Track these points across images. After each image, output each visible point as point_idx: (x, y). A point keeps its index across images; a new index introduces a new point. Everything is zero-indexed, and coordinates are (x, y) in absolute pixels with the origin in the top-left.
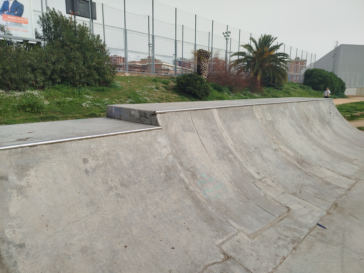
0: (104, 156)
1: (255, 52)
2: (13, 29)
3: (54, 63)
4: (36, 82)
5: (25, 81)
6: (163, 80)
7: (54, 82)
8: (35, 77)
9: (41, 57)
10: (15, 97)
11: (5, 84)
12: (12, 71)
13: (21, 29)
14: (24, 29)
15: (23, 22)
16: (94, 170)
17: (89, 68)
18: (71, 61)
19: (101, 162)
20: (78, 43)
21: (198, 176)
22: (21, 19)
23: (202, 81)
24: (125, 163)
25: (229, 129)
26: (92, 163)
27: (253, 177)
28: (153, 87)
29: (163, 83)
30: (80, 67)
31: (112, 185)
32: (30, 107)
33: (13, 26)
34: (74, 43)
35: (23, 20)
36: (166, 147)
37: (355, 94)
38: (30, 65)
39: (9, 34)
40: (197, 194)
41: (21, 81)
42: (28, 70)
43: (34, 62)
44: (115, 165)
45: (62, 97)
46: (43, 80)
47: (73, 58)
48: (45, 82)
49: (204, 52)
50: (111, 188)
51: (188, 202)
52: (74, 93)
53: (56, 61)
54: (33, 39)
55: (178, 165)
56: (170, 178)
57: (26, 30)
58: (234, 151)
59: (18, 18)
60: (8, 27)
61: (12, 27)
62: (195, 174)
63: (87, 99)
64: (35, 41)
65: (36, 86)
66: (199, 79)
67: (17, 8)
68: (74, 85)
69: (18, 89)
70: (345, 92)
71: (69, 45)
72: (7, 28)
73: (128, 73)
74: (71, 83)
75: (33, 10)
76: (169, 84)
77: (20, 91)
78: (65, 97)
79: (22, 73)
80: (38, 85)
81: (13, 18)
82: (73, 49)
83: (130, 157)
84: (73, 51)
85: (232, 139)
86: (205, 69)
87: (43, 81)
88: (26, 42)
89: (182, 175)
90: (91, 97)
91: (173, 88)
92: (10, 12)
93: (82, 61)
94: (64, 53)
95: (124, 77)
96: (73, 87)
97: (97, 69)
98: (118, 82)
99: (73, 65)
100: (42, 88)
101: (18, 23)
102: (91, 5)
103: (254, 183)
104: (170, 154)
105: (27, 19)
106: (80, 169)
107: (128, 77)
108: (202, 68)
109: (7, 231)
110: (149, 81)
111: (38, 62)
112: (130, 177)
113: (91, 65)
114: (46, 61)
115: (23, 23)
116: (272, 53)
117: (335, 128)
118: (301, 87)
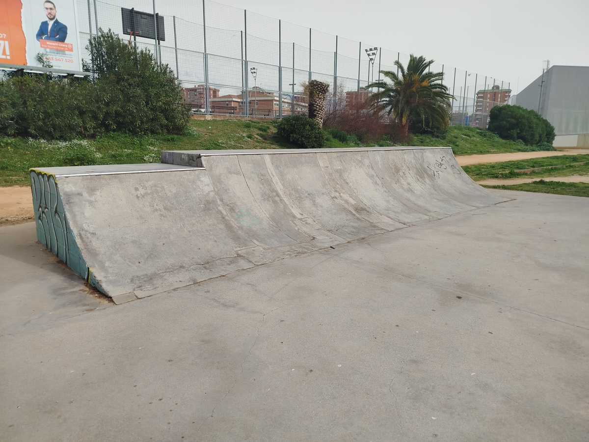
0: (151, 187)
1: (400, 83)
2: (54, 58)
3: (107, 104)
4: (85, 129)
5: (71, 128)
6: (261, 124)
7: (107, 128)
8: (84, 123)
9: (91, 96)
10: (59, 149)
11: (47, 132)
12: (55, 114)
13: (64, 58)
14: (68, 58)
15: (67, 49)
16: (143, 196)
17: (153, 109)
18: (129, 101)
19: (149, 192)
20: (139, 77)
21: (237, 211)
22: (64, 46)
24: (169, 194)
25: (282, 175)
26: (142, 191)
27: (294, 217)
28: (244, 135)
29: (260, 129)
30: (141, 109)
31: (157, 208)
32: (79, 160)
33: (54, 54)
34: (134, 76)
35: (66, 46)
36: (208, 185)
37: (575, 145)
38: (78, 108)
39: (49, 66)
40: (231, 222)
41: (66, 128)
42: (74, 114)
43: (82, 103)
44: (160, 194)
45: (118, 149)
46: (94, 126)
47: (132, 97)
48: (96, 129)
49: (319, 85)
50: (156, 210)
51: (222, 226)
52: (134, 144)
53: (110, 102)
54: (80, 72)
55: (218, 201)
56: (209, 209)
57: (70, 59)
58: (282, 195)
59: (60, 44)
60: (48, 57)
61: (52, 56)
62: (234, 209)
63: (151, 151)
64: (82, 75)
65: (85, 135)
66: (310, 123)
67: (59, 31)
68: (134, 133)
69: (62, 138)
70: (554, 142)
71: (126, 80)
72: (46, 58)
73: (209, 116)
74: (129, 130)
75: (80, 32)
76: (268, 131)
77: (65, 140)
78: (121, 148)
79: (67, 118)
80: (87, 133)
81: (54, 44)
82: (132, 84)
83: (174, 191)
84: (132, 87)
85: (283, 185)
86: (320, 109)
87: (94, 128)
88: (70, 75)
89: (221, 208)
90: (156, 149)
91: (274, 137)
92: (50, 37)
93: (144, 100)
94: (120, 89)
95: (203, 121)
96: (133, 135)
97: (164, 111)
98: (195, 128)
99: (131, 106)
100: (93, 137)
101: (61, 50)
102: (157, 22)
103: (293, 221)
104: (212, 191)
105: (72, 45)
106: (132, 195)
107: (209, 121)
108: (316, 107)
109: (84, 225)
110: (239, 126)
111: (87, 103)
112: (173, 204)
113: (156, 106)
114: (97, 102)
115: (67, 51)
116: (425, 84)
117: (440, 182)
118: (481, 134)
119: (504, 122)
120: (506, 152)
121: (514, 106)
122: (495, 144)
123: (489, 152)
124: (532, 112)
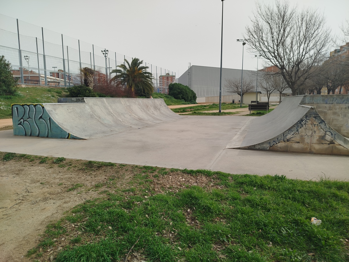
0: (72, 109)
1: (128, 71)
6: (56, 90)
23: (89, 90)
24: (78, 112)
25: (111, 106)
28: (50, 95)
29: (57, 93)
36: (89, 109)
40: (102, 122)
49: (89, 70)
51: (99, 123)
55: (94, 115)
56: (92, 117)
58: (113, 113)
62: (100, 118)
66: (87, 89)
70: (196, 100)
73: (24, 85)
76: (62, 93)
85: (112, 110)
86: (91, 82)
90: (3, 103)
98: (20, 92)
103: (120, 122)
104: (91, 111)
108: (88, 81)
110: (44, 91)
116: (140, 72)
117: (162, 111)
118: (166, 97)
119: (176, 91)
120: (178, 105)
121: (179, 84)
122: (173, 101)
123: (171, 105)
124: (186, 86)
